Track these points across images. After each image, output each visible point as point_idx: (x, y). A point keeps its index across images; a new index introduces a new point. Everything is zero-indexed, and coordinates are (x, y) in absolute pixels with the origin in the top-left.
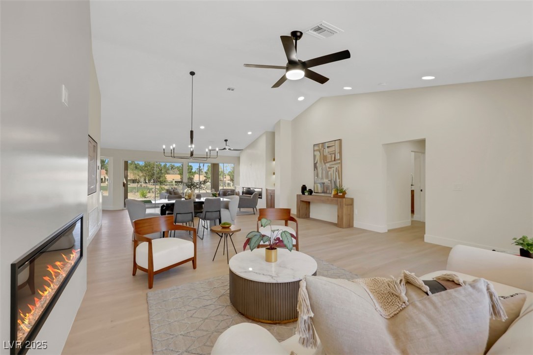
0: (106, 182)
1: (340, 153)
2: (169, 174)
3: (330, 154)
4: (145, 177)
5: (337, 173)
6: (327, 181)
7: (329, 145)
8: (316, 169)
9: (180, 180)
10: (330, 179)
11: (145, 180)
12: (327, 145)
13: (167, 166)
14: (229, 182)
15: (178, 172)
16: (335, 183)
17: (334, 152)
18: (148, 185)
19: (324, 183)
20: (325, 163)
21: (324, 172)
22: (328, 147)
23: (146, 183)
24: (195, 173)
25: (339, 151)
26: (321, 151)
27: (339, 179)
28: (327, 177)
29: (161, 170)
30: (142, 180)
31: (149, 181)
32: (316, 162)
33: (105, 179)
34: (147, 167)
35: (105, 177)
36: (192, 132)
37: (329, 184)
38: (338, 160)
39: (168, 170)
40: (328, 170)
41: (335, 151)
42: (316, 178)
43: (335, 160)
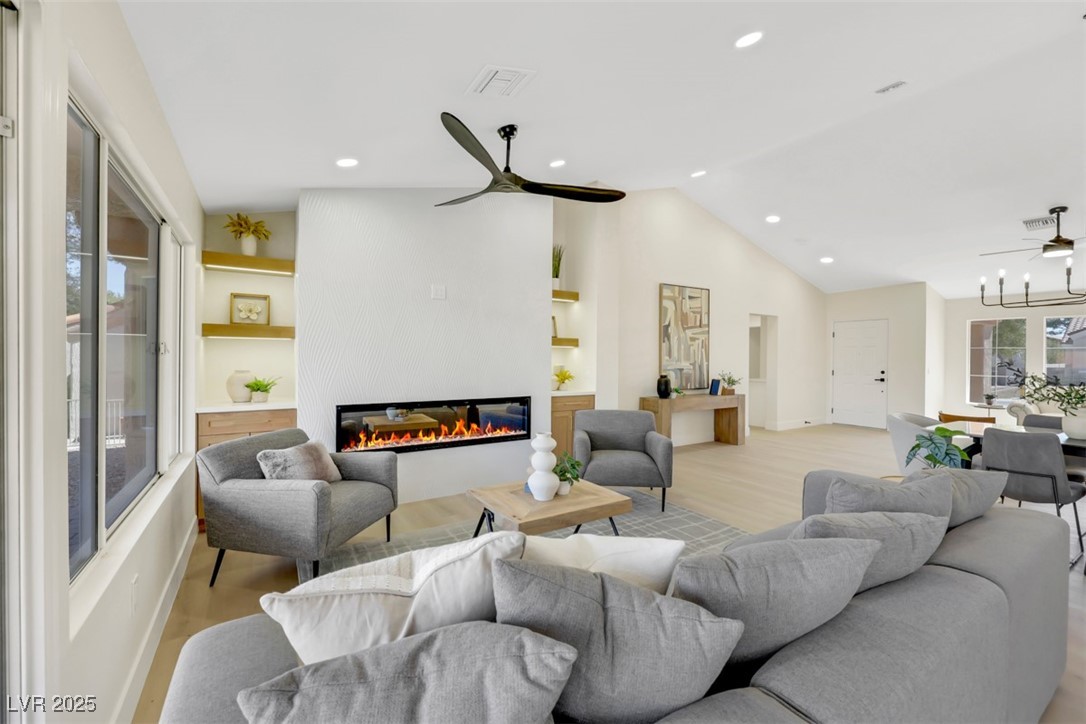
1: (709, 314)
3: (694, 312)
5: (703, 350)
6: (688, 364)
7: (690, 295)
8: (664, 339)
10: (692, 361)
12: (688, 292)
16: (700, 367)
17: (699, 310)
19: (681, 370)
20: (684, 329)
21: (683, 347)
22: (689, 297)
25: (707, 310)
26: (678, 303)
27: (706, 360)
28: (688, 356)
32: (667, 323)
37: (690, 371)
38: (705, 325)
40: (689, 342)
41: (701, 308)
42: (666, 358)
43: (700, 326)
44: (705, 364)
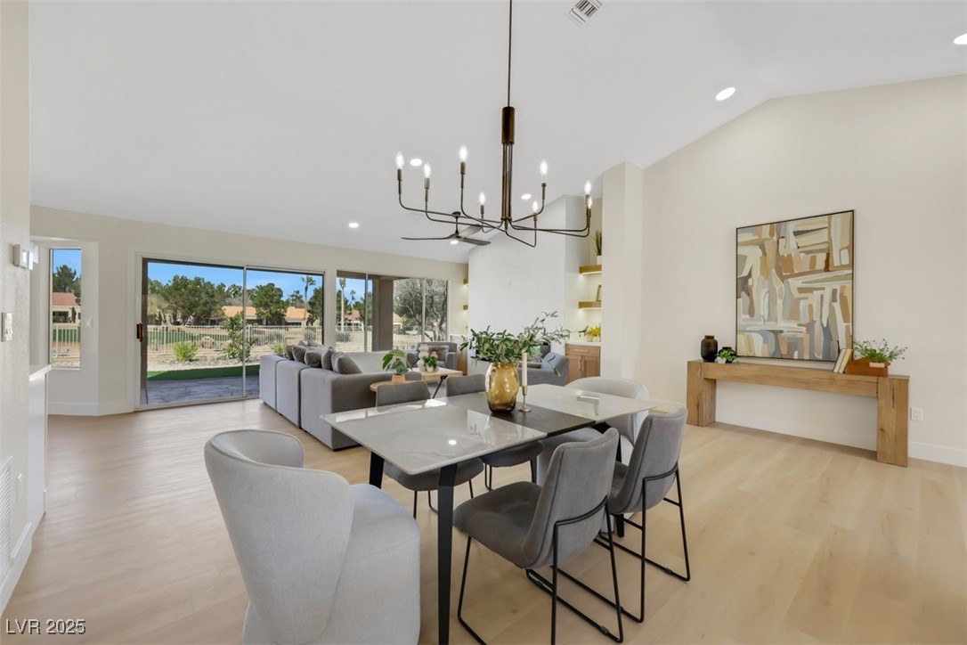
0: (78, 321)
1: (852, 248)
2: (230, 304)
3: (807, 252)
4: (175, 310)
5: (837, 306)
6: (793, 325)
7: (800, 229)
8: (743, 294)
9: (255, 318)
10: (805, 319)
11: (175, 317)
12: (792, 227)
13: (226, 289)
14: (358, 322)
15: (250, 302)
16: (827, 331)
17: (826, 246)
18: (181, 327)
19: (777, 333)
20: (783, 278)
21: (780, 302)
22: (797, 233)
23: (178, 324)
24: (287, 303)
25: (847, 243)
26: (769, 247)
27: (846, 320)
28: (793, 314)
29: (212, 296)
30: (168, 316)
31: (185, 318)
32: (745, 274)
33: (74, 313)
34: (179, 290)
35: (73, 309)
36: (508, 113)
37: (799, 335)
38: (843, 267)
39: (229, 296)
40: (797, 295)
41: (830, 242)
42: (744, 317)
43: (827, 269)
44: (841, 326)
